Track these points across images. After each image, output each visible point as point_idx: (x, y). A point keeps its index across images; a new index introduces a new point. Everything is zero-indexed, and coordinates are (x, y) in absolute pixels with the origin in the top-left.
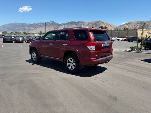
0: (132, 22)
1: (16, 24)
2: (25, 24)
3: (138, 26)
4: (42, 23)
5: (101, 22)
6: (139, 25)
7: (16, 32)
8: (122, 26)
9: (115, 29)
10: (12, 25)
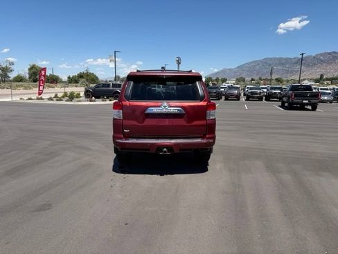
1: (265, 62)
2: (285, 59)
4: (329, 54)
7: (260, 79)
10: (258, 64)
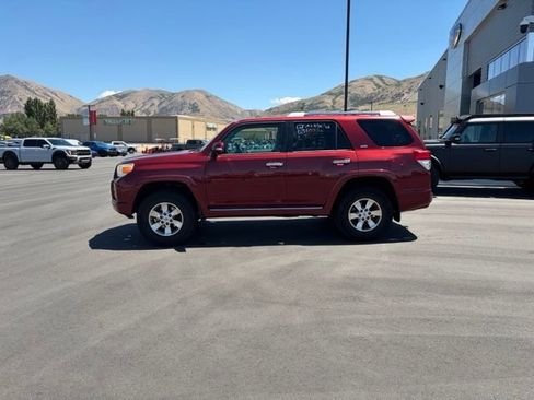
0: (135, 92)
3: (153, 104)
5: (17, 82)
6: (157, 102)
8: (102, 101)
9: (78, 110)
